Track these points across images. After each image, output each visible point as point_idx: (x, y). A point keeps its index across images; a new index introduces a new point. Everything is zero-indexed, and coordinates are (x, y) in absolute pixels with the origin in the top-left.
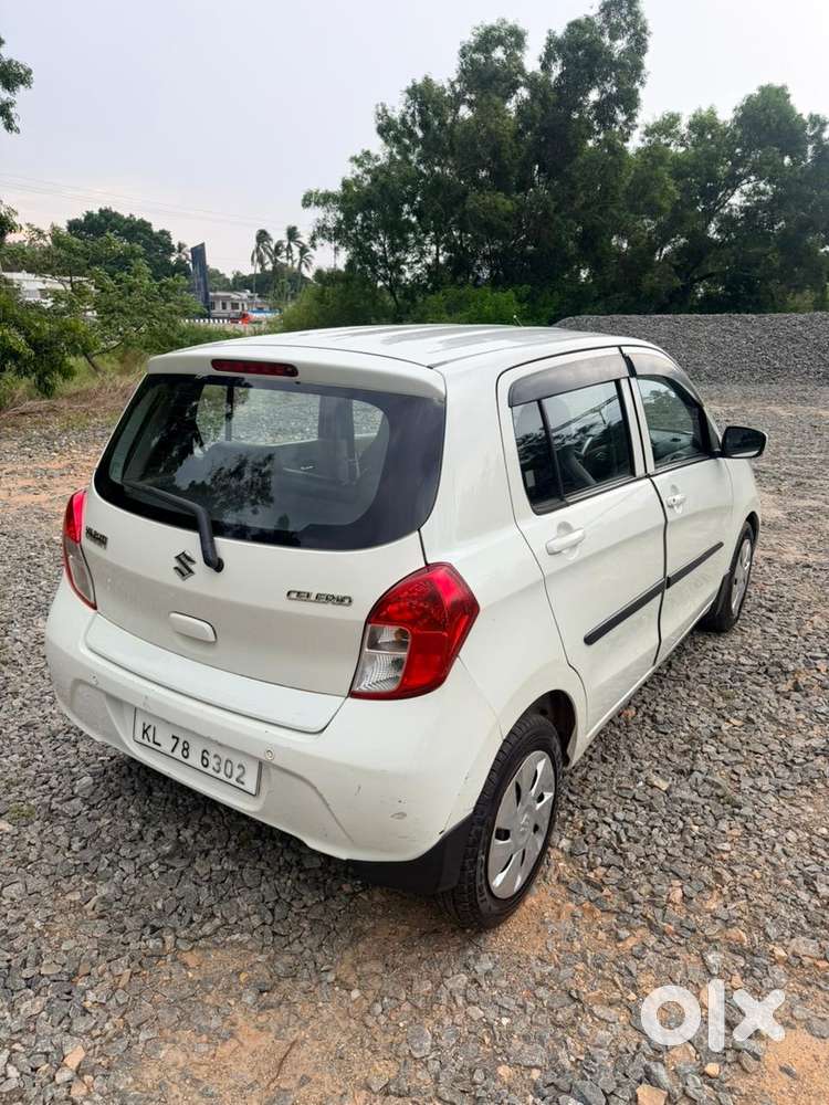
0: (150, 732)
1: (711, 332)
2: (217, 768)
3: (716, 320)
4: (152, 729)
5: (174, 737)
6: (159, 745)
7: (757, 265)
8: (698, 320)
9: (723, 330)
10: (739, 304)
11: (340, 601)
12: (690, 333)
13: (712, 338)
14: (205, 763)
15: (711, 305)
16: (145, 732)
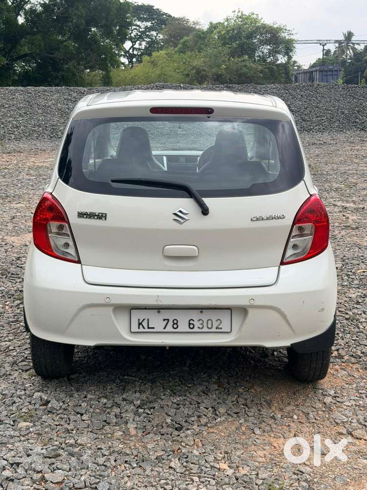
0: (145, 324)
1: (57, 101)
2: (201, 327)
3: (58, 92)
4: (146, 321)
5: (164, 320)
6: (154, 328)
7: (58, 49)
8: (45, 91)
9: (65, 99)
10: (49, 80)
11: (279, 218)
12: (42, 102)
13: (59, 105)
14: (191, 326)
15: (26, 80)
16: (140, 324)
